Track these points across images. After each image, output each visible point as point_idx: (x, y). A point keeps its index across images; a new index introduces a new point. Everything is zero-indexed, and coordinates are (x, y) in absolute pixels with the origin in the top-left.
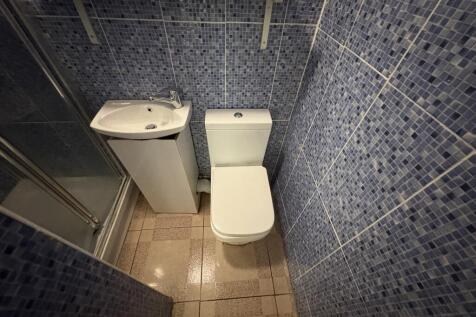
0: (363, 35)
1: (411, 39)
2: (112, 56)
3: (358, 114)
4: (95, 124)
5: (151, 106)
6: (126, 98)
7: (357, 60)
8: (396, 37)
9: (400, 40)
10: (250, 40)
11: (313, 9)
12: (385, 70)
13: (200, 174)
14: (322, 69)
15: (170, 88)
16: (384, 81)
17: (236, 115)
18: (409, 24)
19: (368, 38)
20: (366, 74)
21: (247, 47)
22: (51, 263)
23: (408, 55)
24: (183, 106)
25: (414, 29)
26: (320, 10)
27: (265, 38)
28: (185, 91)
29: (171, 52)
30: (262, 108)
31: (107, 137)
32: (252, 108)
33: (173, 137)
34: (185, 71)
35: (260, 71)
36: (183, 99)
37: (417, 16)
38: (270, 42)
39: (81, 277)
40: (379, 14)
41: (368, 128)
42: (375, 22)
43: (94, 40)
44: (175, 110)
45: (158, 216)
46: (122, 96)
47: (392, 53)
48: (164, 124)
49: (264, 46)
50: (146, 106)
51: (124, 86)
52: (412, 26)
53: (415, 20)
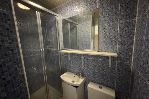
2: (71, 63)
4: (61, 76)
5: (76, 76)
6: (71, 72)
7: (145, 81)
10: (105, 64)
11: (128, 59)
14: (136, 80)
15: (80, 72)
17: (99, 87)
19: (146, 73)
21: (104, 66)
24: (83, 78)
26: (131, 59)
28: (85, 74)
29: (83, 64)
30: (112, 88)
33: (76, 87)
34: (85, 69)
35: (110, 74)
40: (147, 65)
43: (69, 59)
44: (80, 79)
49: (110, 67)
51: (71, 69)
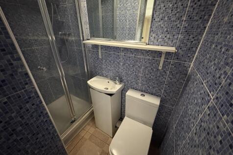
0: (206, 72)
1: (224, 78)
2: (104, 62)
3: (198, 115)
4: (88, 82)
5: (110, 81)
6: (103, 76)
7: (202, 84)
8: (218, 76)
9: (219, 77)
10: (154, 65)
11: (189, 56)
12: (212, 92)
13: (121, 118)
14: (190, 85)
15: (117, 76)
16: (211, 99)
17: (141, 95)
18: (224, 70)
19: (208, 74)
20: (205, 92)
21: (152, 67)
22: (40, 116)
23: (222, 86)
24: (120, 84)
25: (225, 73)
26: (194, 57)
27: (161, 65)
28: (123, 79)
29: (121, 64)
30: (157, 96)
31: (90, 87)
32: (152, 94)
33: (111, 95)
34: (125, 71)
35: (158, 78)
36: (121, 81)
37: (227, 67)
38: (164, 67)
39: (45, 128)
40: (213, 63)
41: (201, 126)
42: (211, 66)
43: (100, 57)
44: (116, 85)
45: (97, 129)
46: (102, 75)
47: (216, 84)
48: (111, 89)
49: (160, 68)
50: (108, 81)
51: (104, 72)
52: (225, 72)
53: (226, 69)
